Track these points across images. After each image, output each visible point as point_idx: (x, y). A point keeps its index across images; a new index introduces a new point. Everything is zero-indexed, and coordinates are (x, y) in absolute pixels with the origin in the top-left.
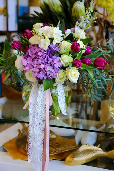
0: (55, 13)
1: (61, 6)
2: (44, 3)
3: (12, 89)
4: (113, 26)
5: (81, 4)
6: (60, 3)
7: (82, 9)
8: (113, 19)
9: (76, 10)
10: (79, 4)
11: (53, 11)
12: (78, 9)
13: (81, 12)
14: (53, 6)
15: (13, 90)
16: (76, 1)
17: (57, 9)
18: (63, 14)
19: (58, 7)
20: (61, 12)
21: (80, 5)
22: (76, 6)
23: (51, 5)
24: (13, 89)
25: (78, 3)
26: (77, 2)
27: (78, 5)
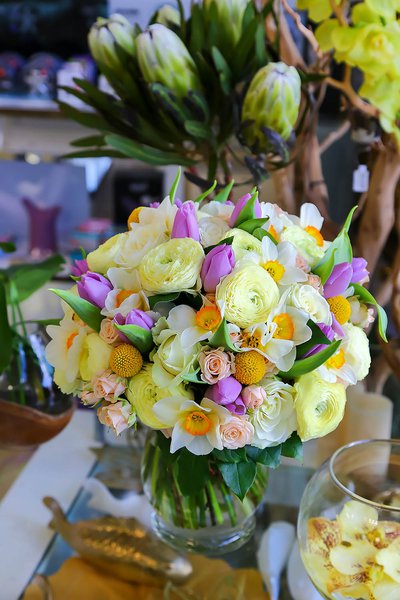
0: (168, 99)
1: (189, 65)
2: (116, 46)
3: (36, 415)
6: (186, 53)
7: (292, 97)
10: (282, 74)
11: (162, 93)
13: (288, 106)
14: (157, 67)
15: (40, 418)
17: (175, 80)
18: (199, 100)
19: (179, 71)
20: (190, 93)
21: (286, 80)
22: (271, 86)
23: (152, 64)
24: (40, 413)
25: (277, 71)
27: (280, 80)
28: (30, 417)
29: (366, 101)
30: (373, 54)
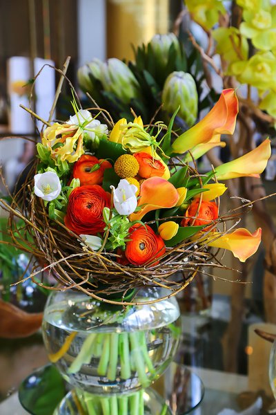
0: (115, 102)
1: (133, 83)
2: (91, 75)
4: (273, 128)
5: (185, 77)
6: (131, 76)
7: (188, 92)
8: (274, 111)
9: (172, 96)
10: (181, 78)
11: (111, 97)
12: (179, 93)
13: (187, 98)
14: (111, 83)
16: (172, 72)
17: (123, 92)
18: (139, 105)
19: (125, 85)
20: (132, 100)
21: (183, 81)
22: (174, 85)
23: (108, 82)
25: (177, 76)
26: (175, 73)
27: (178, 81)
28: (8, 309)
29: (265, 112)
30: (258, 75)
